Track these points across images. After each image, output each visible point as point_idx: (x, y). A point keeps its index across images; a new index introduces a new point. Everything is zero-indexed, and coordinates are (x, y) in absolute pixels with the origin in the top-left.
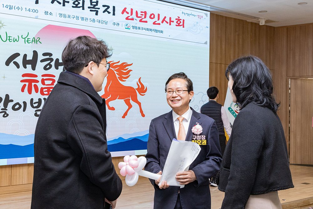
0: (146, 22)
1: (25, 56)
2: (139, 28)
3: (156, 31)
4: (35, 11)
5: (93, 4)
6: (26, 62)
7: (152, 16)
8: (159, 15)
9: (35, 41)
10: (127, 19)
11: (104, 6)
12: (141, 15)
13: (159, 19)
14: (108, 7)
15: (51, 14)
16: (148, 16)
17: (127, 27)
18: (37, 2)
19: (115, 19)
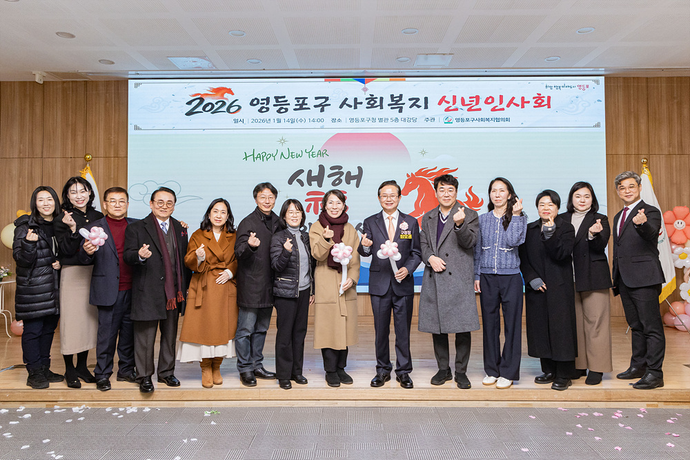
0: (480, 109)
1: (310, 172)
2: (468, 120)
3: (498, 120)
4: (321, 120)
5: (395, 99)
6: (310, 179)
7: (490, 101)
8: (501, 97)
9: (321, 154)
10: (447, 110)
11: (410, 100)
12: (470, 101)
13: (501, 102)
14: (418, 100)
15: (339, 120)
16: (482, 101)
17: (447, 121)
18: (322, 110)
19: (428, 113)
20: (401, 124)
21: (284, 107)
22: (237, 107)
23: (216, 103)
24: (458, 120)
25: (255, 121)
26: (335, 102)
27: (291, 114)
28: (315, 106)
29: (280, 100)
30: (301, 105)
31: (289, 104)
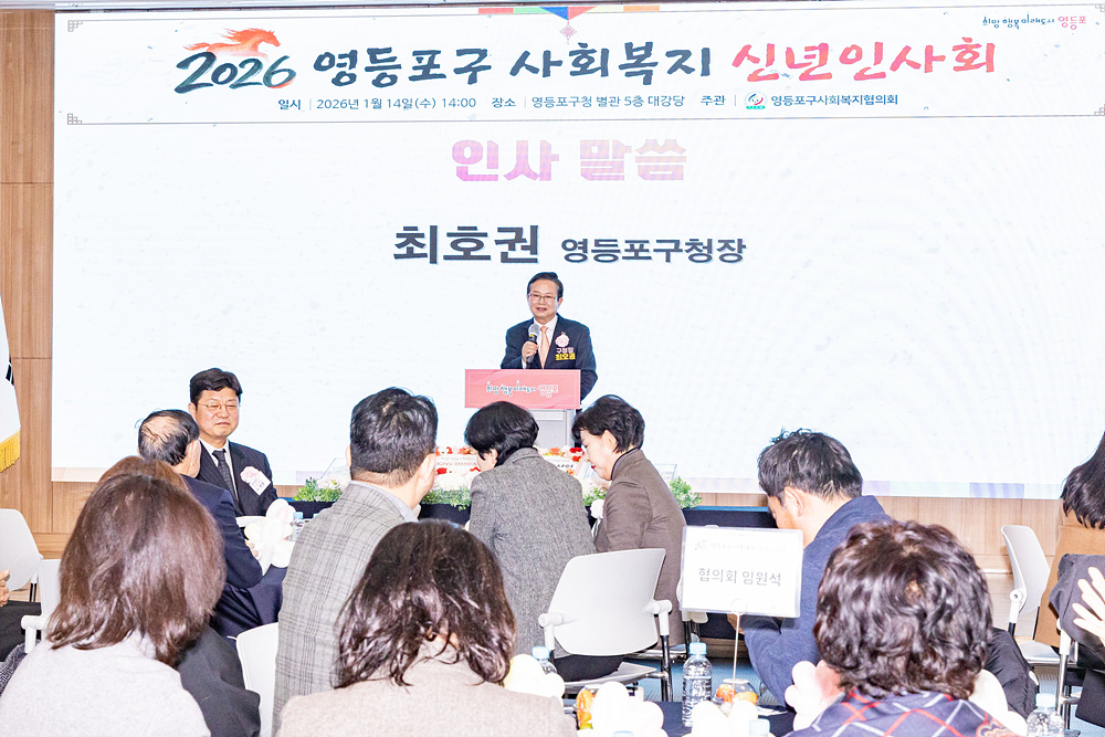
0: (829, 76)
2: (800, 101)
3: (869, 100)
4: (469, 103)
5: (635, 54)
7: (852, 55)
8: (879, 47)
10: (754, 77)
11: (669, 54)
12: (806, 57)
13: (878, 58)
14: (686, 54)
15: (510, 103)
16: (834, 56)
17: (752, 104)
18: (472, 80)
19: (709, 86)
20: (648, 110)
21: (389, 72)
22: (286, 74)
23: (242, 65)
24: (777, 101)
25: (324, 104)
26: (501, 60)
27: (404, 88)
28: (458, 71)
29: (379, 57)
30: (426, 69)
31: (399, 67)
